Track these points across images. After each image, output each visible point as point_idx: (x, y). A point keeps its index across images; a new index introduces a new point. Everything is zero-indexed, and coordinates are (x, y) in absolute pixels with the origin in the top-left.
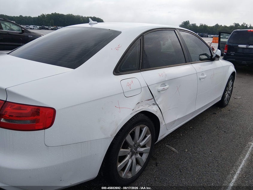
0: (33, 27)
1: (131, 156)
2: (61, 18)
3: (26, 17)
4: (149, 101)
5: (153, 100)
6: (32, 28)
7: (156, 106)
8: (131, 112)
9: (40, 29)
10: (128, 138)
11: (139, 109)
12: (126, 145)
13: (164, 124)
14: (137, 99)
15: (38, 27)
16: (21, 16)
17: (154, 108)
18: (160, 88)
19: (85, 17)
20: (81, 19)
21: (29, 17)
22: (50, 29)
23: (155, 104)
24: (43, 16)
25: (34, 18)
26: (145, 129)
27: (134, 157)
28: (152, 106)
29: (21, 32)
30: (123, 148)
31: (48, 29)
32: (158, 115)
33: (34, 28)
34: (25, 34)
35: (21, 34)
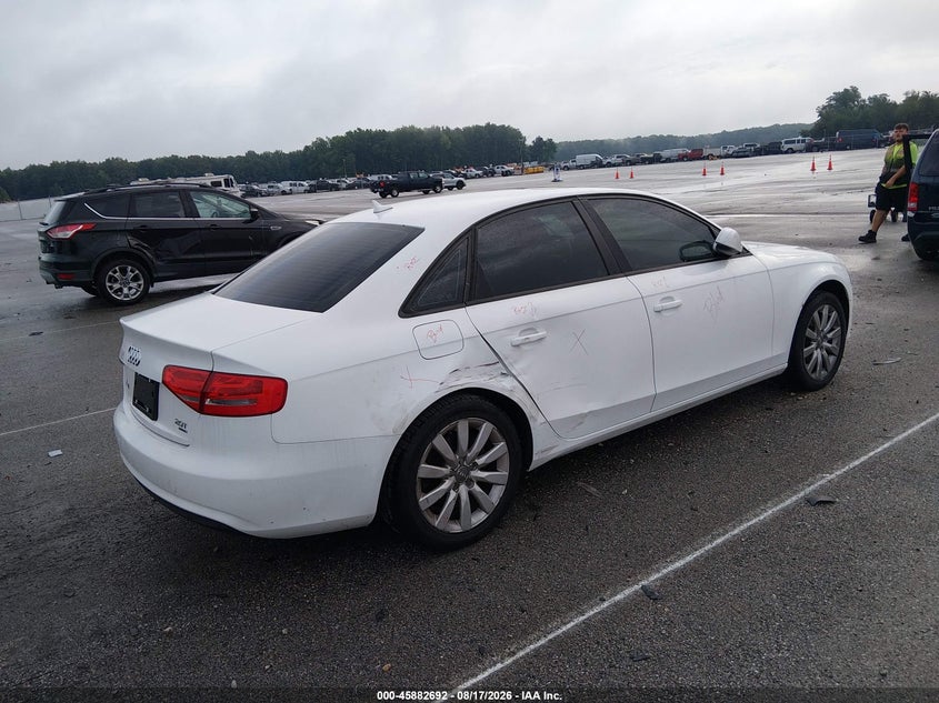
0: (291, 185)
1: (456, 486)
2: (377, 146)
3: (266, 156)
4: (488, 368)
5: (500, 365)
6: (288, 188)
7: (510, 379)
8: (438, 387)
9: (312, 190)
10: (440, 442)
11: (459, 383)
12: (437, 458)
13: (541, 419)
14: (450, 363)
15: (304, 183)
16: (251, 154)
17: (503, 383)
18: (517, 338)
19: (457, 129)
20: (445, 138)
21: (277, 152)
22: (344, 185)
23: (507, 374)
24: (320, 145)
25: (292, 155)
26: (486, 429)
27: (463, 489)
28: (499, 378)
29: (248, 217)
30: (427, 462)
31: (336, 188)
32: (518, 397)
33: (294, 189)
34: (261, 222)
35: (249, 225)
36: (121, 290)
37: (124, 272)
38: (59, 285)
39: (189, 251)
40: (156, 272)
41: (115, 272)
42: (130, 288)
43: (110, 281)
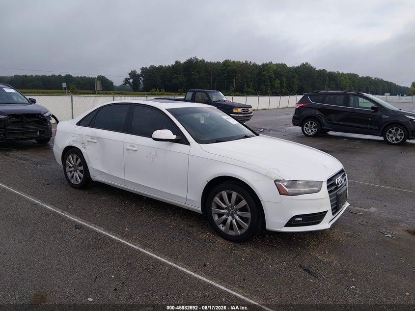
4: (82, 144)
7: (85, 150)
23: (85, 148)
35: (372, 114)
36: (308, 130)
37: (311, 124)
38: (294, 125)
39: (339, 121)
40: (324, 126)
41: (308, 123)
42: (312, 131)
43: (306, 126)
